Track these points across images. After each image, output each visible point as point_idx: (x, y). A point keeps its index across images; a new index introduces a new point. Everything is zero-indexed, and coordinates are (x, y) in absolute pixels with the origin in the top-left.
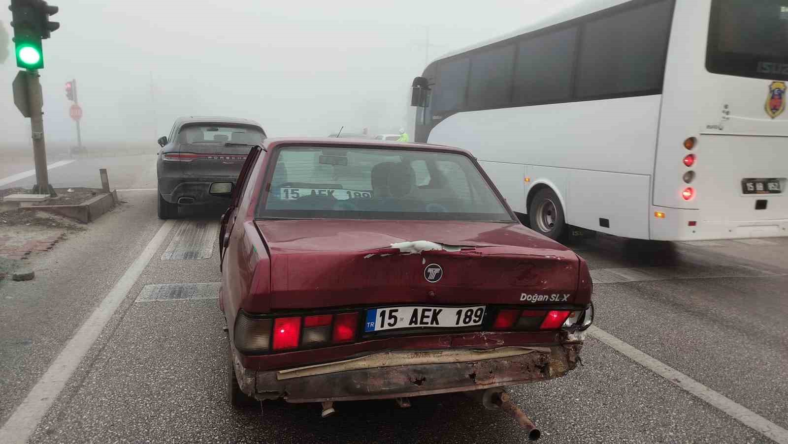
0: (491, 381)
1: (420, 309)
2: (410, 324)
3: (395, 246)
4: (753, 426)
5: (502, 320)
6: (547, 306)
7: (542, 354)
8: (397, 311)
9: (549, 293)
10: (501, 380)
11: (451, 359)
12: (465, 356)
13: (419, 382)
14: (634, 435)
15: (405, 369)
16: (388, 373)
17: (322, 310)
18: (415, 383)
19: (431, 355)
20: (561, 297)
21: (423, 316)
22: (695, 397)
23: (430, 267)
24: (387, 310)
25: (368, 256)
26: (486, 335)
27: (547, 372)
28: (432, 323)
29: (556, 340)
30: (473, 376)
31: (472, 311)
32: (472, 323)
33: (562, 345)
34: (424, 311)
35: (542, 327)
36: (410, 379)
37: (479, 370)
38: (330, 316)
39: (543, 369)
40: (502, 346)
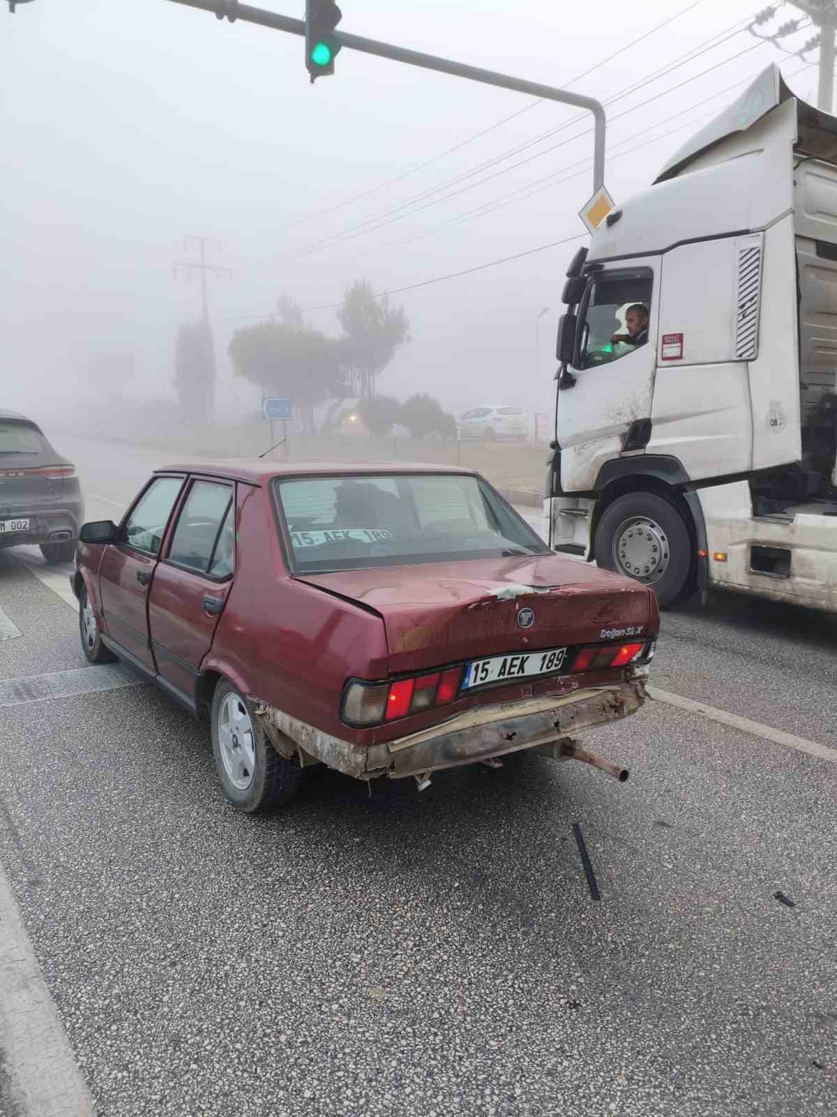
0: (573, 727)
1: (509, 658)
2: (499, 676)
3: (493, 592)
4: (784, 742)
5: (582, 662)
6: (621, 641)
7: (614, 692)
8: (488, 663)
9: (625, 626)
10: (581, 725)
11: (534, 710)
12: (545, 704)
13: (510, 738)
14: (688, 769)
15: (494, 725)
16: (479, 732)
17: (430, 670)
18: (507, 739)
19: (516, 707)
20: (636, 629)
21: (512, 666)
22: (724, 724)
23: (524, 612)
24: (481, 663)
25: (471, 607)
26: (562, 679)
27: (621, 711)
28: (518, 673)
29: (623, 676)
30: (557, 724)
31: (554, 654)
32: (553, 668)
33: (628, 682)
34: (513, 659)
35: (613, 664)
36: (502, 735)
37: (560, 716)
38: (438, 674)
39: (617, 709)
40: (576, 689)
